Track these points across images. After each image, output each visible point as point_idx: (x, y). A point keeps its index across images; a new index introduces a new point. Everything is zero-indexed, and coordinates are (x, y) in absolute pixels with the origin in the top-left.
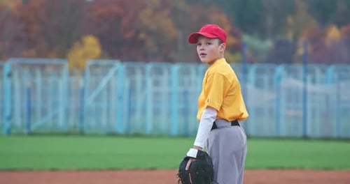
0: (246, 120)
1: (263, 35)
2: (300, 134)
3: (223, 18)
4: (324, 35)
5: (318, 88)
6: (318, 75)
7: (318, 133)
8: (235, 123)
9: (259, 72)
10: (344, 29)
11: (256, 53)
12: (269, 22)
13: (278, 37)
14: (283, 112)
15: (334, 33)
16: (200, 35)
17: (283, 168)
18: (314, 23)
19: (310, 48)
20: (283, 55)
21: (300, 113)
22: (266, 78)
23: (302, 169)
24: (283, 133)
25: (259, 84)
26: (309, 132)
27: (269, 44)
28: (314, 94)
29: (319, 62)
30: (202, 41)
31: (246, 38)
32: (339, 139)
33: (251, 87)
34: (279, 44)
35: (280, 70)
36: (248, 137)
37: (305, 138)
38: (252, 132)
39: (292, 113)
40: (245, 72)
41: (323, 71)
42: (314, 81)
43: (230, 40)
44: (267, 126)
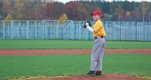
0: (105, 36)
1: (110, 14)
2: (119, 39)
3: (99, 9)
4: (126, 14)
5: (124, 27)
6: (124, 24)
7: (124, 39)
8: (102, 37)
9: (108, 23)
10: (130, 12)
11: (108, 18)
12: (111, 10)
13: (113, 14)
14: (115, 34)
15: (128, 13)
16: (93, 14)
17: (115, 48)
18: (123, 10)
19: (122, 17)
20: (115, 19)
21: (119, 34)
22: (110, 25)
23: (120, 49)
24: (115, 39)
25: (108, 27)
26: (121, 39)
27: (111, 16)
28: (123, 29)
29: (124, 21)
30: (94, 15)
31: (105, 14)
32: (129, 41)
33: (106, 27)
34: (114, 16)
35: (114, 23)
36: (106, 40)
37: (121, 40)
38: (107, 39)
39: (117, 34)
40: (105, 23)
41: (125, 23)
42: (123, 26)
43: (101, 15)
44: (111, 37)
